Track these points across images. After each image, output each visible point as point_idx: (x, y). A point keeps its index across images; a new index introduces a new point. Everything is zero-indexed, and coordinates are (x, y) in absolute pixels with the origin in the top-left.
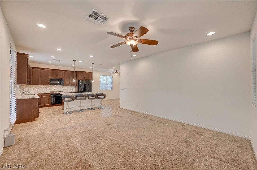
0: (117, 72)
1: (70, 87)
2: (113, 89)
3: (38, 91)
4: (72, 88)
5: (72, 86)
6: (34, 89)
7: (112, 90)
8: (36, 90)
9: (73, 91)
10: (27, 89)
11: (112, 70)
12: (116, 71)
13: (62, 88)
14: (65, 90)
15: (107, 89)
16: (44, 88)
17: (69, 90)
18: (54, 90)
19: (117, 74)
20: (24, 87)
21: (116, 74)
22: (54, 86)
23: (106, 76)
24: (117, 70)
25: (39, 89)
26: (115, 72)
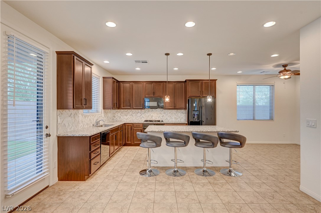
0: (287, 71)
1: (175, 113)
2: (275, 118)
3: (131, 119)
4: (179, 114)
5: (179, 111)
6: (126, 116)
7: (271, 119)
8: (129, 116)
9: (180, 119)
10: (119, 115)
11: (270, 68)
12: (283, 69)
13: (164, 114)
14: (168, 118)
15: (256, 118)
16: (139, 114)
17: (175, 118)
18: (152, 117)
19: (287, 77)
20: (116, 112)
21: (282, 77)
22: (152, 111)
23: (254, 85)
24: (285, 66)
25: (132, 115)
26: (280, 72)
